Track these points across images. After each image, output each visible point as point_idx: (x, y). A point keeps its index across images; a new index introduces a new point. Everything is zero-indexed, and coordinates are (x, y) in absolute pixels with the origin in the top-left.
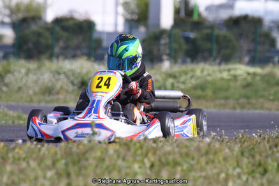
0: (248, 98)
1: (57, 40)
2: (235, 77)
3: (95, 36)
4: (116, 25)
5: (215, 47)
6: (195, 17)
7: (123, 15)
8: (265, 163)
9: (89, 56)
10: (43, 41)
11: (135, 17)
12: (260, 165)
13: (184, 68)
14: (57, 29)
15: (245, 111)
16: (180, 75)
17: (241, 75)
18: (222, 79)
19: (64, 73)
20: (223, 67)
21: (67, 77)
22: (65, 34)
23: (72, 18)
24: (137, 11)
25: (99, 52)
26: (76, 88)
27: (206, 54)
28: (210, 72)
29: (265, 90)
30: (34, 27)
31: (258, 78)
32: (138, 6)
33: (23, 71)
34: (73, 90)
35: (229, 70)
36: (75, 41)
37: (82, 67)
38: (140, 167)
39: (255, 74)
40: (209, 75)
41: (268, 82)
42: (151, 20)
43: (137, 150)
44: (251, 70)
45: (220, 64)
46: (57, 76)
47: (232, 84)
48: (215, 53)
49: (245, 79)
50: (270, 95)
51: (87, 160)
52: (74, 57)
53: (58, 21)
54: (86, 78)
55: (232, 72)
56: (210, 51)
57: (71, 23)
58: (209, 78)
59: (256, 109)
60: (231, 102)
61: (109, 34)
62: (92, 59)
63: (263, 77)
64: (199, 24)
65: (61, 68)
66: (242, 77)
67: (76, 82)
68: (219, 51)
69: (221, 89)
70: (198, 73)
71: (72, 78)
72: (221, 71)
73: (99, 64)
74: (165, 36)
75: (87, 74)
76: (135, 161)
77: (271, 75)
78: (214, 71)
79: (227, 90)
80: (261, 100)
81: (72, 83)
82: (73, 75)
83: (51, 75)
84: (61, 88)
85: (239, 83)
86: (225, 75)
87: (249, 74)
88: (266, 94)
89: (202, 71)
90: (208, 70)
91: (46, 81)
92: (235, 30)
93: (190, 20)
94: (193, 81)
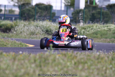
1: (37, 13)
2: (110, 29)
3: (52, 11)
4: (61, 7)
5: (102, 16)
7: (64, 3)
9: (50, 20)
10: (31, 13)
11: (69, 4)
13: (89, 25)
14: (37, 8)
15: (114, 43)
16: (87, 28)
17: (112, 29)
18: (105, 30)
19: (39, 26)
20: (105, 25)
22: (40, 11)
23: (43, 4)
24: (70, 1)
25: (54, 18)
26: (44, 32)
27: (98, 20)
30: (27, 8)
33: (23, 25)
34: (43, 33)
35: (107, 26)
36: (44, 13)
37: (47, 24)
40: (99, 28)
42: (76, 5)
43: (69, 57)
45: (104, 24)
46: (36, 28)
47: (108, 32)
48: (102, 20)
52: (44, 20)
53: (37, 5)
55: (109, 27)
56: (100, 18)
57: (43, 6)
58: (99, 30)
60: (108, 40)
61: (58, 11)
64: (96, 7)
65: (38, 24)
66: (113, 29)
67: (44, 30)
68: (103, 18)
69: (104, 34)
70: (95, 27)
72: (104, 27)
73: (54, 23)
75: (49, 27)
76: (68, 61)
78: (101, 27)
79: (106, 35)
81: (43, 30)
83: (34, 27)
84: (38, 32)
85: (112, 32)
86: (106, 28)
89: (96, 27)
90: (99, 26)
91: (32, 30)
92: (110, 10)
93: (92, 5)
94: (92, 31)
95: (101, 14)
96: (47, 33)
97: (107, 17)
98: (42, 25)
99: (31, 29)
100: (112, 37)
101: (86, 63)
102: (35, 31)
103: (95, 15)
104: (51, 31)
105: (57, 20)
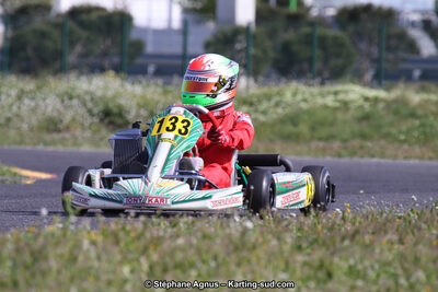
1: (72, 44)
2: (345, 105)
5: (317, 53)
6: (292, 7)
8: (331, 263)
9: (118, 69)
10: (49, 44)
11: (198, 5)
12: (321, 266)
13: (265, 90)
14: (71, 25)
15: (356, 160)
16: (259, 101)
17: (353, 101)
18: (326, 107)
19: (78, 97)
20: (328, 87)
21: (84, 103)
22: (83, 34)
23: (98, 9)
25: (139, 61)
26: (96, 120)
28: (307, 96)
29: (391, 124)
31: (381, 105)
33: (14, 93)
34: (91, 124)
35: (336, 93)
36: (102, 44)
37: (106, 88)
38: (132, 271)
39: (376, 100)
40: (305, 100)
41: (396, 113)
44: (372, 93)
45: (322, 83)
46: (67, 102)
47: (340, 116)
48: (318, 65)
49: (361, 107)
50: (400, 132)
52: (97, 69)
53: (75, 12)
54: (111, 105)
55: (341, 97)
56: (310, 61)
57: (94, 16)
58: (304, 106)
59: (373, 156)
60: (336, 145)
61: (157, 33)
62: (123, 75)
63: (388, 104)
64: (298, 18)
65: (73, 89)
66: (357, 104)
67: (95, 111)
68: (326, 61)
69: (322, 124)
70: (288, 96)
71: (90, 105)
72: (323, 96)
73: (133, 84)
74: (241, 37)
75: (114, 98)
76: (124, 260)
77: (402, 102)
78: (312, 95)
79: (332, 124)
81: (90, 112)
82: (92, 99)
83: (58, 100)
84: (74, 119)
85: (352, 113)
86: (330, 101)
87: (366, 99)
88: (394, 131)
89: (295, 94)
90: (304, 93)
91: (49, 109)
92: (351, 28)
93: (284, 11)
94: (280, 111)
95: (316, 43)
96: (107, 121)
97: (338, 56)
98: (87, 93)
99: (46, 106)
100: (354, 136)
102: (60, 113)
103: (295, 48)
104: (121, 113)
105: (151, 69)
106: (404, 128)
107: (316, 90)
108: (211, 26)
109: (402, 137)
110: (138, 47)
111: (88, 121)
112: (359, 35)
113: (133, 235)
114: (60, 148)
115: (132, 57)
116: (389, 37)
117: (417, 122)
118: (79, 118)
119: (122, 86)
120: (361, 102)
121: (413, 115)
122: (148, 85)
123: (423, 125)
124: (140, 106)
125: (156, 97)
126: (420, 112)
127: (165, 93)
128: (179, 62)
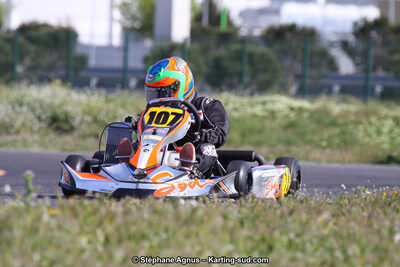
0: (289, 143)
1: (22, 57)
2: (273, 114)
3: (78, 51)
4: (110, 36)
5: (246, 68)
6: (223, 27)
7: (120, 22)
8: (271, 236)
9: (65, 80)
11: (137, 25)
12: (263, 240)
14: (21, 39)
17: (280, 111)
18: (254, 116)
19: (28, 104)
20: (258, 98)
21: (33, 110)
22: (32, 48)
23: (45, 26)
24: (139, 15)
25: (83, 74)
26: (44, 125)
27: (235, 80)
28: (237, 106)
29: (314, 133)
31: (306, 115)
32: (142, 8)
34: (40, 129)
35: (264, 103)
36: (48, 58)
37: (54, 96)
38: (90, 242)
39: (301, 110)
40: (235, 109)
41: (319, 121)
42: (158, 29)
43: (88, 216)
44: (297, 103)
45: (252, 94)
46: (18, 108)
47: (268, 124)
48: (246, 79)
49: (287, 116)
50: (322, 140)
51: (10, 229)
52: (44, 80)
53: (24, 29)
54: (59, 112)
55: (269, 106)
56: (240, 75)
57: (43, 32)
58: (235, 114)
61: (99, 49)
62: (69, 84)
63: (313, 114)
64: (229, 36)
65: (24, 96)
66: (283, 114)
67: (44, 117)
68: (254, 76)
69: (252, 131)
71: (39, 111)
72: (252, 106)
73: (78, 92)
74: (177, 52)
75: (61, 105)
76: (82, 232)
77: (325, 112)
78: (242, 105)
79: (260, 131)
80: (308, 148)
81: (39, 119)
82: (41, 106)
83: (9, 106)
84: (23, 125)
85: (278, 122)
86: (258, 110)
87: (292, 109)
88: (316, 138)
90: (234, 103)
92: (277, 46)
93: (215, 30)
95: (246, 59)
96: (55, 125)
97: (265, 71)
98: (35, 100)
100: (280, 141)
101: (144, 237)
102: (11, 119)
103: (226, 63)
104: (67, 119)
105: (94, 82)
106: (326, 136)
107: (245, 100)
108: (148, 43)
109: (324, 144)
110: (82, 60)
111: (37, 126)
112: (284, 53)
113: (89, 209)
114: (11, 150)
115: (76, 70)
116: (312, 54)
117: (337, 131)
118: (28, 124)
119: (68, 94)
120: (287, 111)
121: (334, 124)
122: (93, 94)
123: (343, 133)
124: (85, 113)
125: (99, 105)
126: (340, 121)
127: (108, 101)
128: (119, 76)
